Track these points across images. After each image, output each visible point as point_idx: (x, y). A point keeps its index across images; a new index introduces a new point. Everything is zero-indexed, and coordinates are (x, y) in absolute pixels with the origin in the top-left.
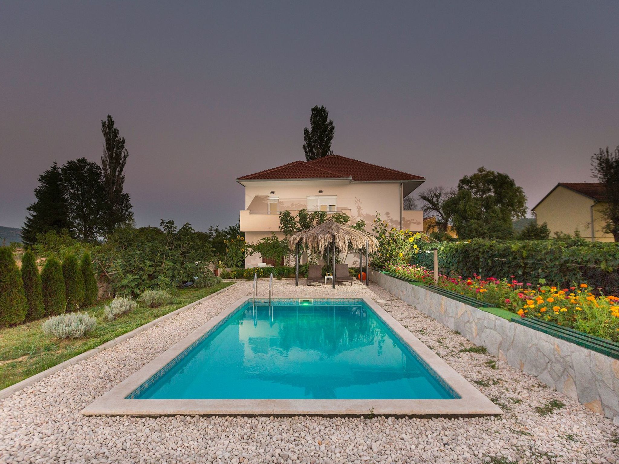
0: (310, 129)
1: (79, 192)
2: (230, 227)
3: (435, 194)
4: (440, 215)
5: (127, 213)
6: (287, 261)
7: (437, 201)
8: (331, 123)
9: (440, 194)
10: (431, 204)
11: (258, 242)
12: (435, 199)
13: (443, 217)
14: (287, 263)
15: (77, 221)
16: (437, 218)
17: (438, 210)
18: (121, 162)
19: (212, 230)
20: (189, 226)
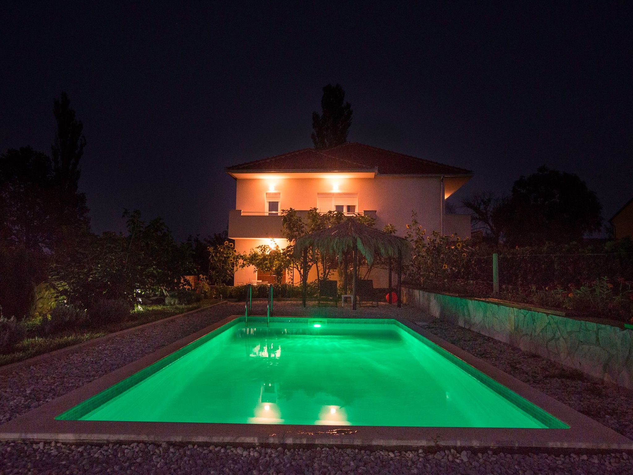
0: (321, 114)
1: (22, 190)
2: (215, 235)
3: (482, 200)
4: (488, 227)
5: (82, 219)
6: (290, 277)
7: (485, 209)
8: (348, 106)
9: (489, 200)
10: (477, 213)
11: (252, 251)
12: (482, 207)
13: (492, 229)
14: (290, 280)
15: (17, 228)
16: (485, 231)
17: (486, 221)
18: (76, 152)
19: (191, 240)
20: (161, 222)
